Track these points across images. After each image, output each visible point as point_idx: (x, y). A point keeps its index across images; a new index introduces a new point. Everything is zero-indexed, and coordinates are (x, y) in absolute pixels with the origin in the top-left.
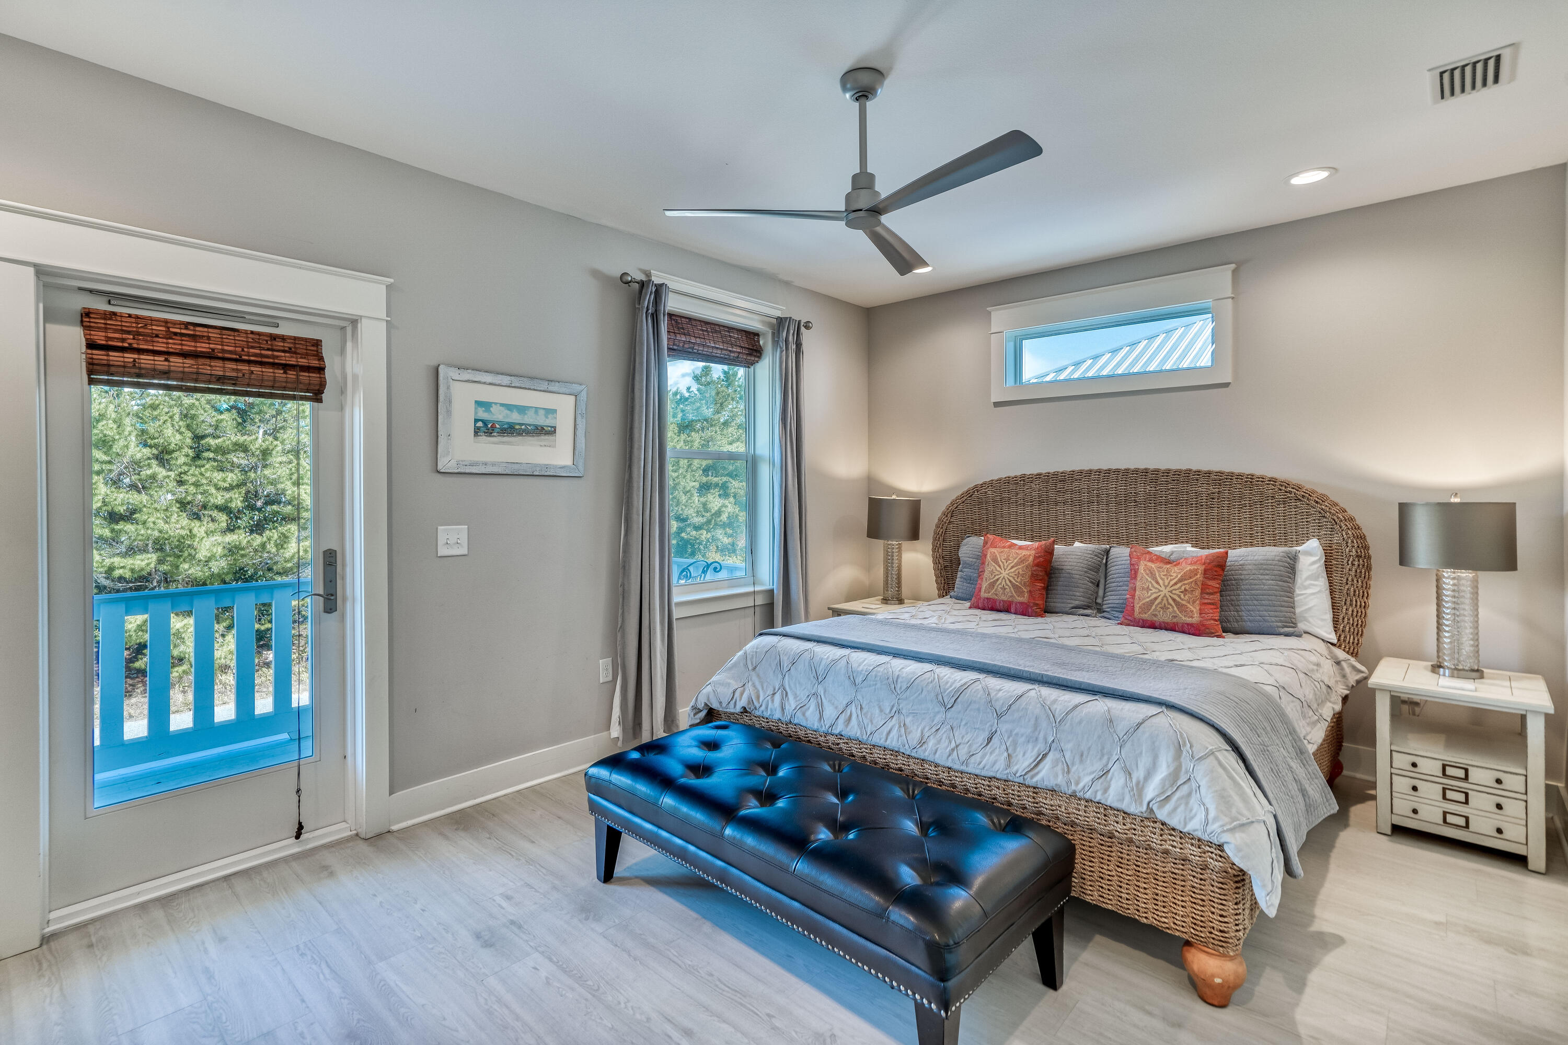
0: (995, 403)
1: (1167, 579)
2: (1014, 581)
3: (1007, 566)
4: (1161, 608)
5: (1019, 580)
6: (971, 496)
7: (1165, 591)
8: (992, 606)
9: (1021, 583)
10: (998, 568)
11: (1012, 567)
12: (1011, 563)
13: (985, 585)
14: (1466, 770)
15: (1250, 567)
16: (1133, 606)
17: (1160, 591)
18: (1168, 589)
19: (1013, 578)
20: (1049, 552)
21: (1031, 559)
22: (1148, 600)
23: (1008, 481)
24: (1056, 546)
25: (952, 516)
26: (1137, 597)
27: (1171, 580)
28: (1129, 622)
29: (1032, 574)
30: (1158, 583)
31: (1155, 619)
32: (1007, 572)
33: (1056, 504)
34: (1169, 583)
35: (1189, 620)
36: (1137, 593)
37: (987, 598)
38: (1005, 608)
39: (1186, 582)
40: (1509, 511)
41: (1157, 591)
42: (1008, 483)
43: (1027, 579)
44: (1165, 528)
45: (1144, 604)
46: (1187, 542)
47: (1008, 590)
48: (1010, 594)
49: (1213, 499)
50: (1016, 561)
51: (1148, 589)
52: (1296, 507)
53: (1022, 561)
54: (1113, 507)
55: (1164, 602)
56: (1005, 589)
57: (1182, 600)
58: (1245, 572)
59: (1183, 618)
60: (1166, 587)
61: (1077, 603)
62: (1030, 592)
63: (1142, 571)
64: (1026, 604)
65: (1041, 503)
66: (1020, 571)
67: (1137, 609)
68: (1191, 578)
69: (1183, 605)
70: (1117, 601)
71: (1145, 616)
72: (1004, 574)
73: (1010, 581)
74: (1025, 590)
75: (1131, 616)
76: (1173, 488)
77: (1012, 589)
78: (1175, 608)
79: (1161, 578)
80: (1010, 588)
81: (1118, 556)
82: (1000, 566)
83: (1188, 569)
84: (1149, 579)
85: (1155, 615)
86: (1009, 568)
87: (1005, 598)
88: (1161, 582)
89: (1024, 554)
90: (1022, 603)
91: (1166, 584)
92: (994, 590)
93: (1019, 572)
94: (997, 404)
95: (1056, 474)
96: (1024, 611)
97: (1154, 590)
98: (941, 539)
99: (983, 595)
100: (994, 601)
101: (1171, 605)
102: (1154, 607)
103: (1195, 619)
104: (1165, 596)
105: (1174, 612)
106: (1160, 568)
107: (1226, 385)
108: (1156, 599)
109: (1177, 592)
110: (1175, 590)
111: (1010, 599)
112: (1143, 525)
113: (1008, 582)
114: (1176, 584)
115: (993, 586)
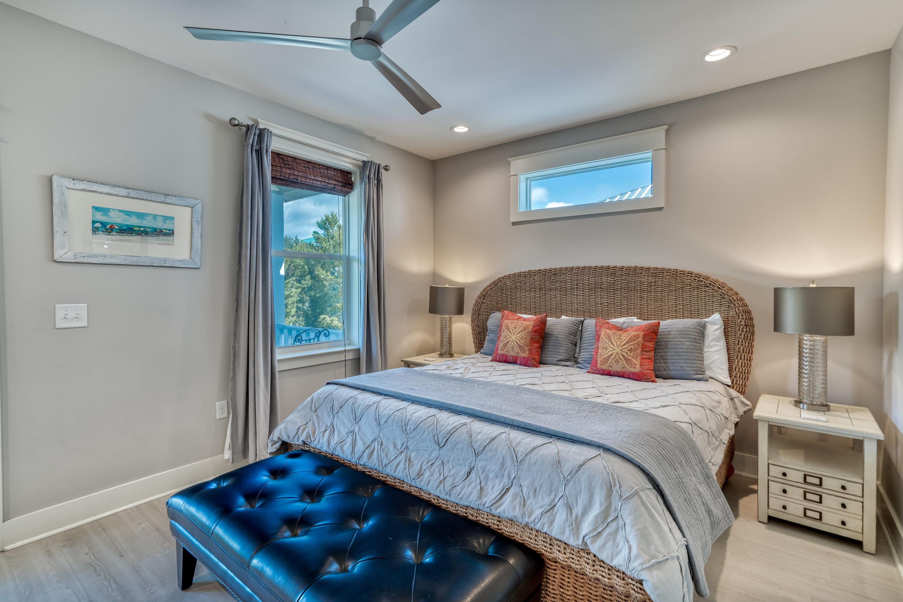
0: (513, 223)
1: (619, 341)
2: (519, 343)
3: (515, 333)
4: (615, 361)
5: (523, 342)
6: (496, 285)
7: (617, 350)
8: (505, 360)
9: (524, 344)
10: (509, 334)
11: (518, 333)
12: (518, 330)
13: (501, 345)
14: (821, 479)
15: (675, 333)
16: (597, 360)
17: (614, 349)
18: (620, 348)
19: (519, 340)
20: (543, 323)
21: (531, 327)
22: (606, 356)
24: (548, 319)
25: (484, 299)
26: (599, 354)
27: (622, 342)
28: (594, 371)
29: (531, 338)
30: (613, 344)
31: (611, 369)
32: (515, 336)
34: (620, 344)
35: (633, 370)
36: (599, 351)
37: (502, 354)
38: (514, 361)
39: (631, 343)
40: (850, 292)
41: (612, 349)
42: (520, 276)
43: (528, 341)
44: (620, 306)
45: (603, 359)
46: (634, 315)
47: (515, 349)
48: (516, 352)
49: (651, 286)
50: (521, 329)
51: (606, 348)
52: (705, 291)
53: (525, 329)
54: (586, 292)
55: (616, 357)
56: (513, 348)
57: (629, 356)
58: (671, 336)
59: (629, 369)
60: (618, 347)
61: (561, 357)
62: (530, 350)
63: (603, 336)
64: (527, 358)
65: (540, 289)
66: (524, 335)
67: (599, 362)
68: (635, 340)
69: (629, 360)
70: (587, 356)
71: (604, 367)
72: (513, 337)
73: (517, 343)
74: (526, 349)
75: (595, 367)
76: (625, 279)
77: (518, 348)
78: (624, 362)
79: (615, 341)
80: (517, 347)
81: (589, 325)
82: (510, 332)
83: (633, 334)
84: (607, 342)
85: (611, 367)
86: (517, 333)
87: (513, 354)
88: (615, 343)
89: (526, 324)
90: (524, 358)
91: (618, 344)
92: (506, 349)
93: (522, 337)
94: (514, 224)
95: (550, 270)
96: (526, 363)
97: (610, 349)
98: (477, 314)
99: (500, 352)
100: (506, 356)
101: (621, 359)
102: (610, 361)
103: (637, 369)
104: (617, 353)
105: (623, 364)
106: (615, 333)
107: (661, 209)
108: (611, 355)
109: (625, 350)
110: (624, 349)
111: (517, 355)
112: (606, 304)
113: (515, 343)
114: (624, 345)
115: (506, 346)
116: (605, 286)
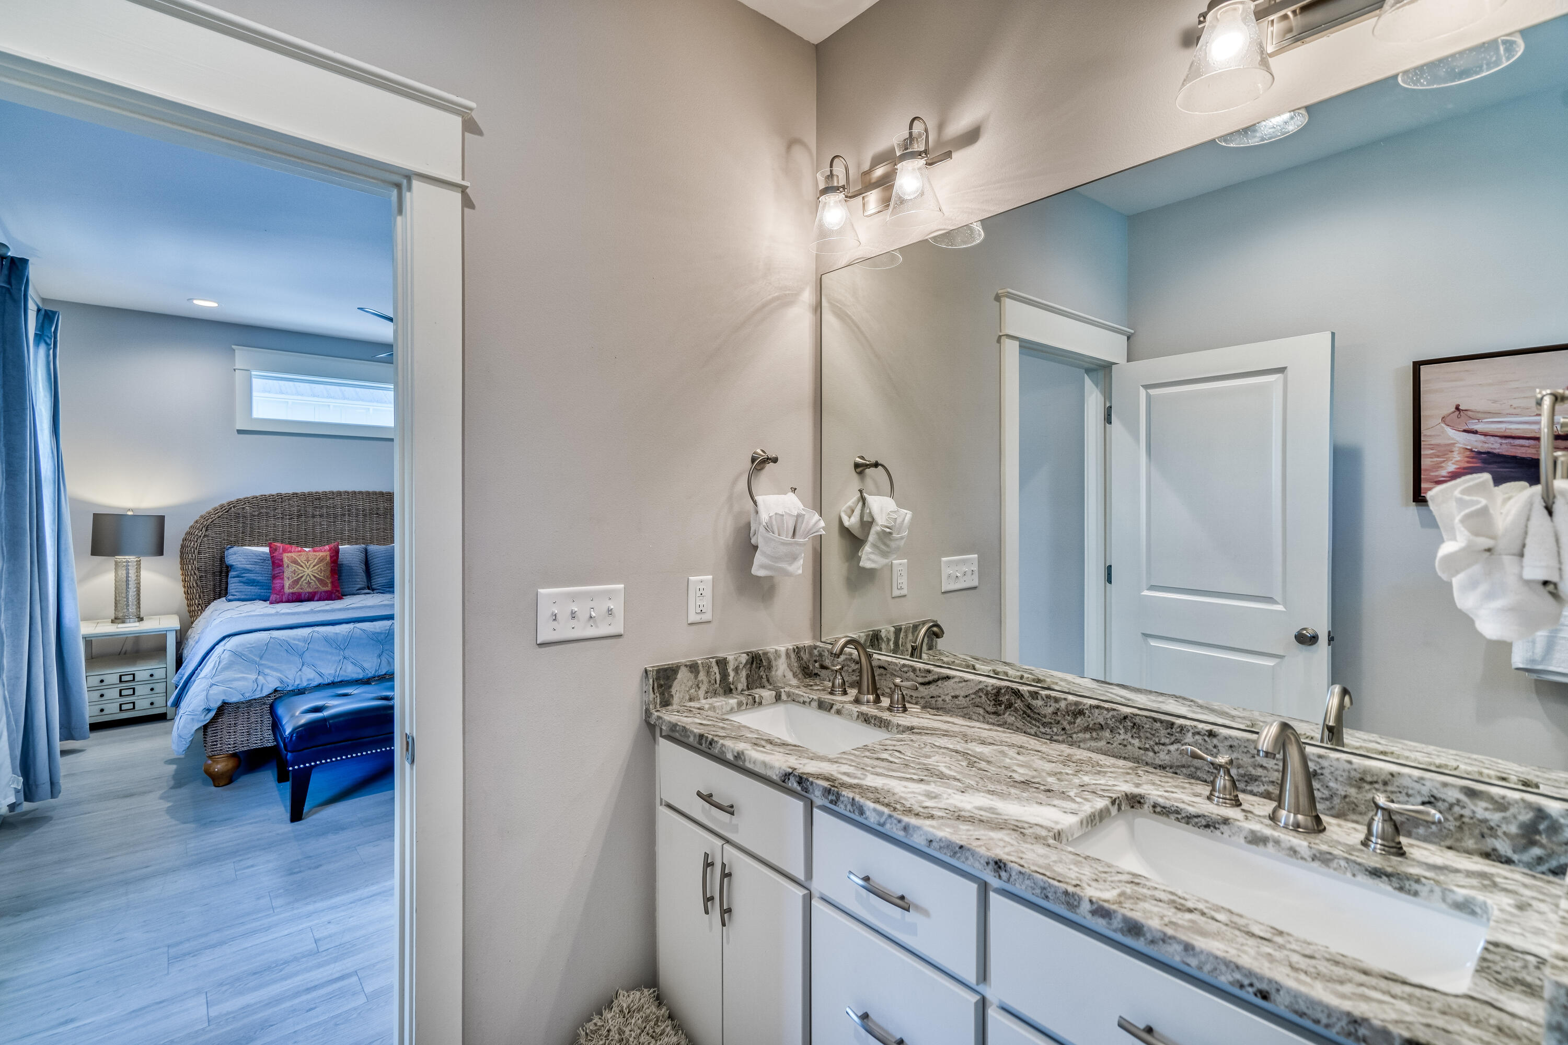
0: (238, 430)
2: (318, 576)
3: (310, 566)
5: (322, 575)
6: (227, 511)
8: (298, 598)
9: (324, 577)
10: (301, 568)
11: (314, 566)
12: (313, 563)
13: (287, 584)
19: (317, 574)
20: (335, 553)
21: (328, 558)
23: (265, 498)
25: (206, 530)
29: (331, 569)
32: (310, 570)
33: (314, 516)
37: (292, 593)
38: (311, 598)
42: (266, 500)
43: (328, 573)
47: (313, 584)
48: (315, 586)
50: (316, 561)
53: (321, 560)
54: (361, 518)
56: (310, 583)
61: (359, 586)
62: (332, 582)
64: (330, 591)
65: (299, 516)
72: (308, 571)
73: (315, 577)
74: (328, 581)
77: (317, 582)
80: (315, 582)
82: (302, 566)
86: (312, 566)
87: (310, 590)
89: (321, 554)
90: (326, 592)
92: (299, 585)
93: (321, 569)
94: (240, 432)
95: (310, 494)
96: (329, 596)
99: (287, 590)
100: (300, 594)
111: (316, 590)
112: (382, 530)
113: (312, 577)
115: (298, 583)
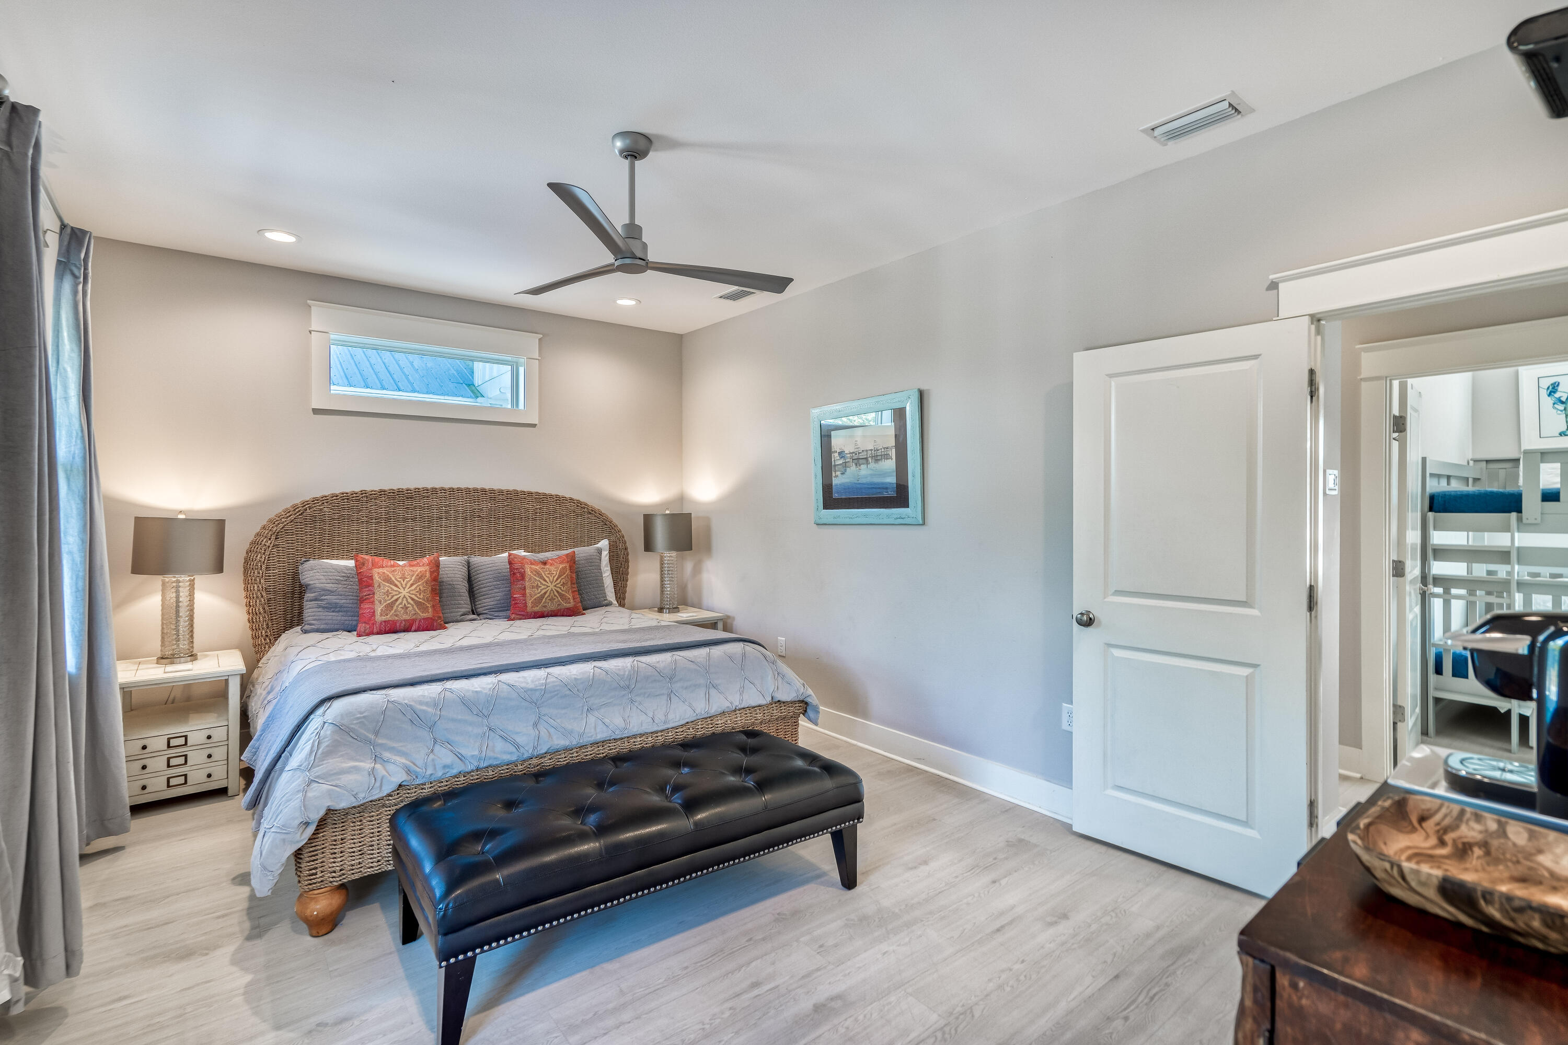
0: (313, 410)
1: (551, 576)
2: (417, 599)
3: (406, 585)
4: (550, 600)
5: (421, 597)
6: (302, 514)
7: (551, 586)
8: (391, 629)
9: (424, 600)
10: (395, 588)
11: (412, 585)
12: (409, 581)
13: (379, 609)
15: (583, 562)
16: (526, 603)
17: (548, 587)
18: (554, 584)
19: (416, 595)
20: (436, 566)
21: (428, 574)
22: (538, 595)
23: (347, 497)
24: (440, 559)
25: (276, 539)
26: (528, 595)
27: (554, 577)
28: (520, 617)
29: (432, 589)
30: (545, 581)
31: (545, 609)
32: (407, 590)
33: (405, 520)
34: (553, 579)
35: (568, 605)
36: (527, 591)
37: (385, 622)
38: (407, 628)
39: (563, 577)
41: (545, 587)
42: (347, 499)
43: (428, 595)
44: (502, 538)
45: (535, 599)
46: (518, 548)
47: (411, 608)
48: (413, 612)
49: (536, 513)
50: (413, 578)
51: (538, 587)
52: (588, 518)
53: (420, 577)
55: (551, 595)
56: (407, 608)
57: (563, 591)
58: (581, 566)
59: (565, 605)
60: (552, 583)
61: (463, 610)
62: (433, 606)
63: (529, 573)
64: (431, 618)
65: (388, 520)
66: (421, 587)
67: (529, 605)
68: (564, 573)
69: (563, 595)
70: (492, 603)
71: (536, 609)
72: (404, 592)
73: (413, 599)
74: (429, 606)
75: (523, 611)
77: (415, 607)
78: (559, 599)
79: (547, 577)
80: (413, 606)
82: (396, 586)
83: (561, 566)
84: (538, 579)
85: (545, 607)
86: (409, 585)
87: (405, 617)
88: (547, 579)
89: (419, 570)
91: (551, 580)
92: (393, 611)
93: (420, 589)
94: (316, 411)
95: (400, 491)
96: (429, 625)
97: (543, 587)
98: (264, 567)
99: (379, 618)
100: (394, 622)
101: (556, 596)
102: (544, 600)
103: (571, 604)
104: (552, 590)
105: (559, 601)
106: (543, 568)
107: (534, 426)
108: (545, 593)
109: (559, 585)
110: (558, 584)
111: (414, 617)
113: (410, 600)
114: (557, 579)
115: (392, 607)
116: (484, 514)
